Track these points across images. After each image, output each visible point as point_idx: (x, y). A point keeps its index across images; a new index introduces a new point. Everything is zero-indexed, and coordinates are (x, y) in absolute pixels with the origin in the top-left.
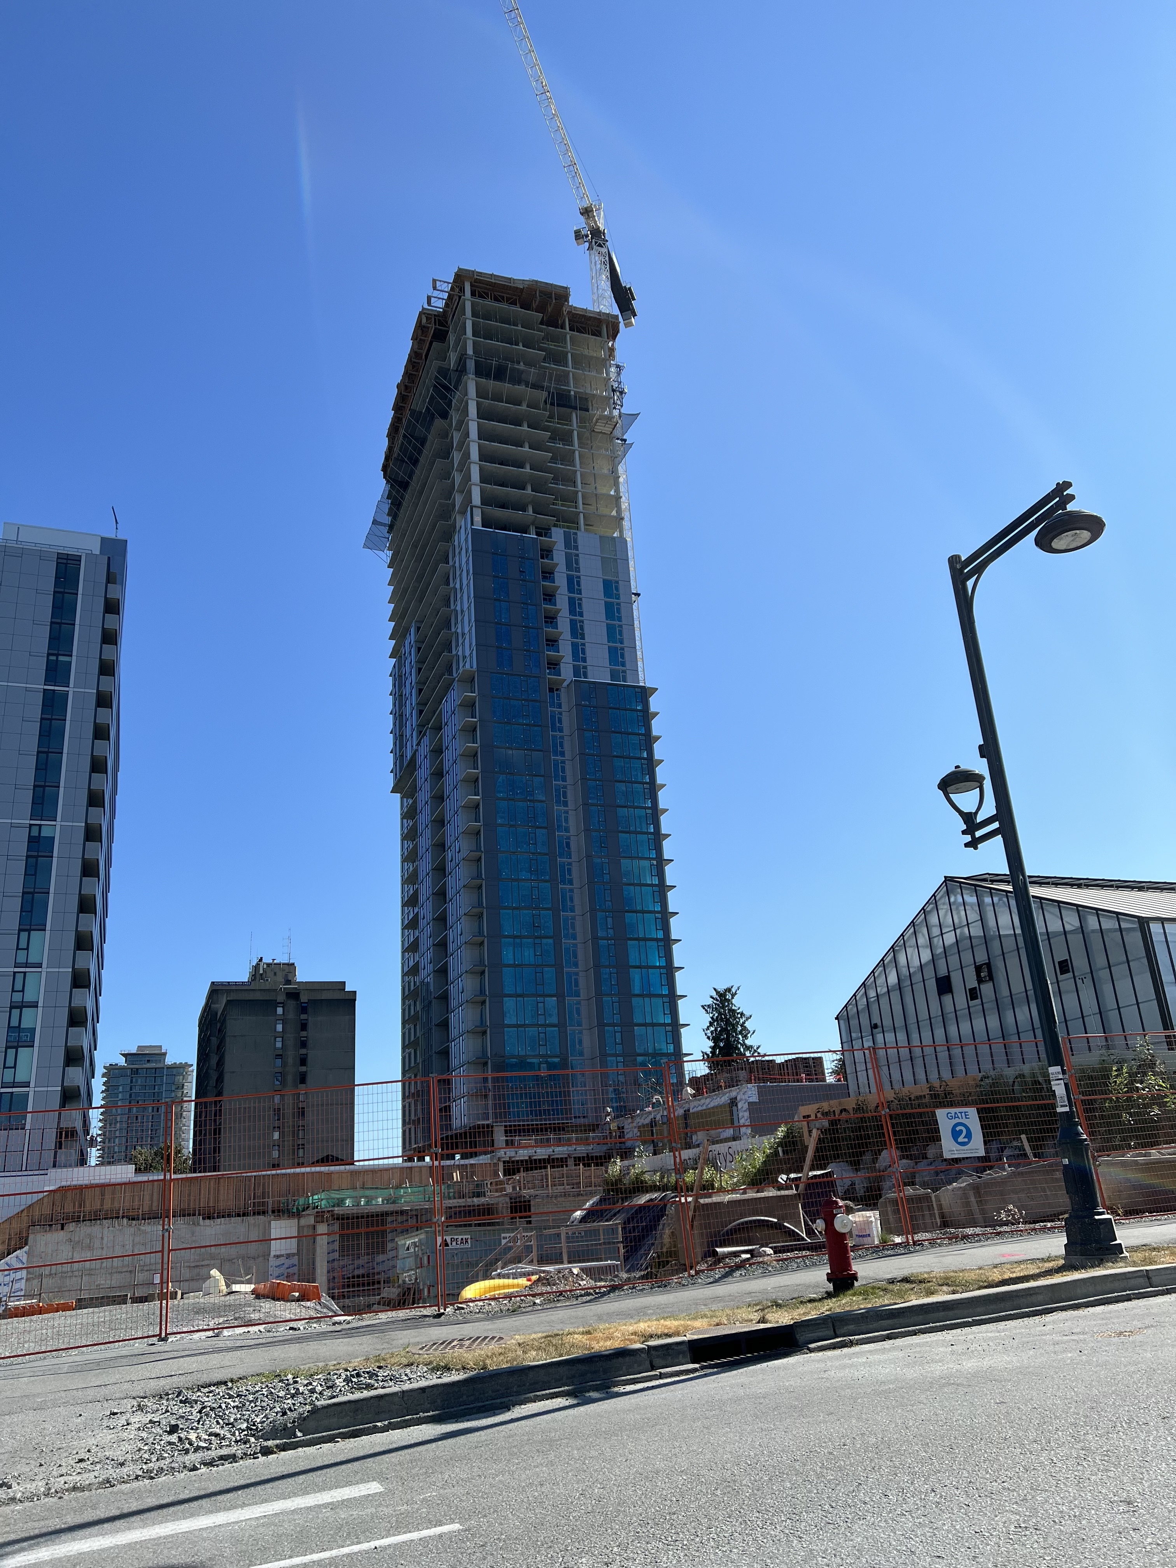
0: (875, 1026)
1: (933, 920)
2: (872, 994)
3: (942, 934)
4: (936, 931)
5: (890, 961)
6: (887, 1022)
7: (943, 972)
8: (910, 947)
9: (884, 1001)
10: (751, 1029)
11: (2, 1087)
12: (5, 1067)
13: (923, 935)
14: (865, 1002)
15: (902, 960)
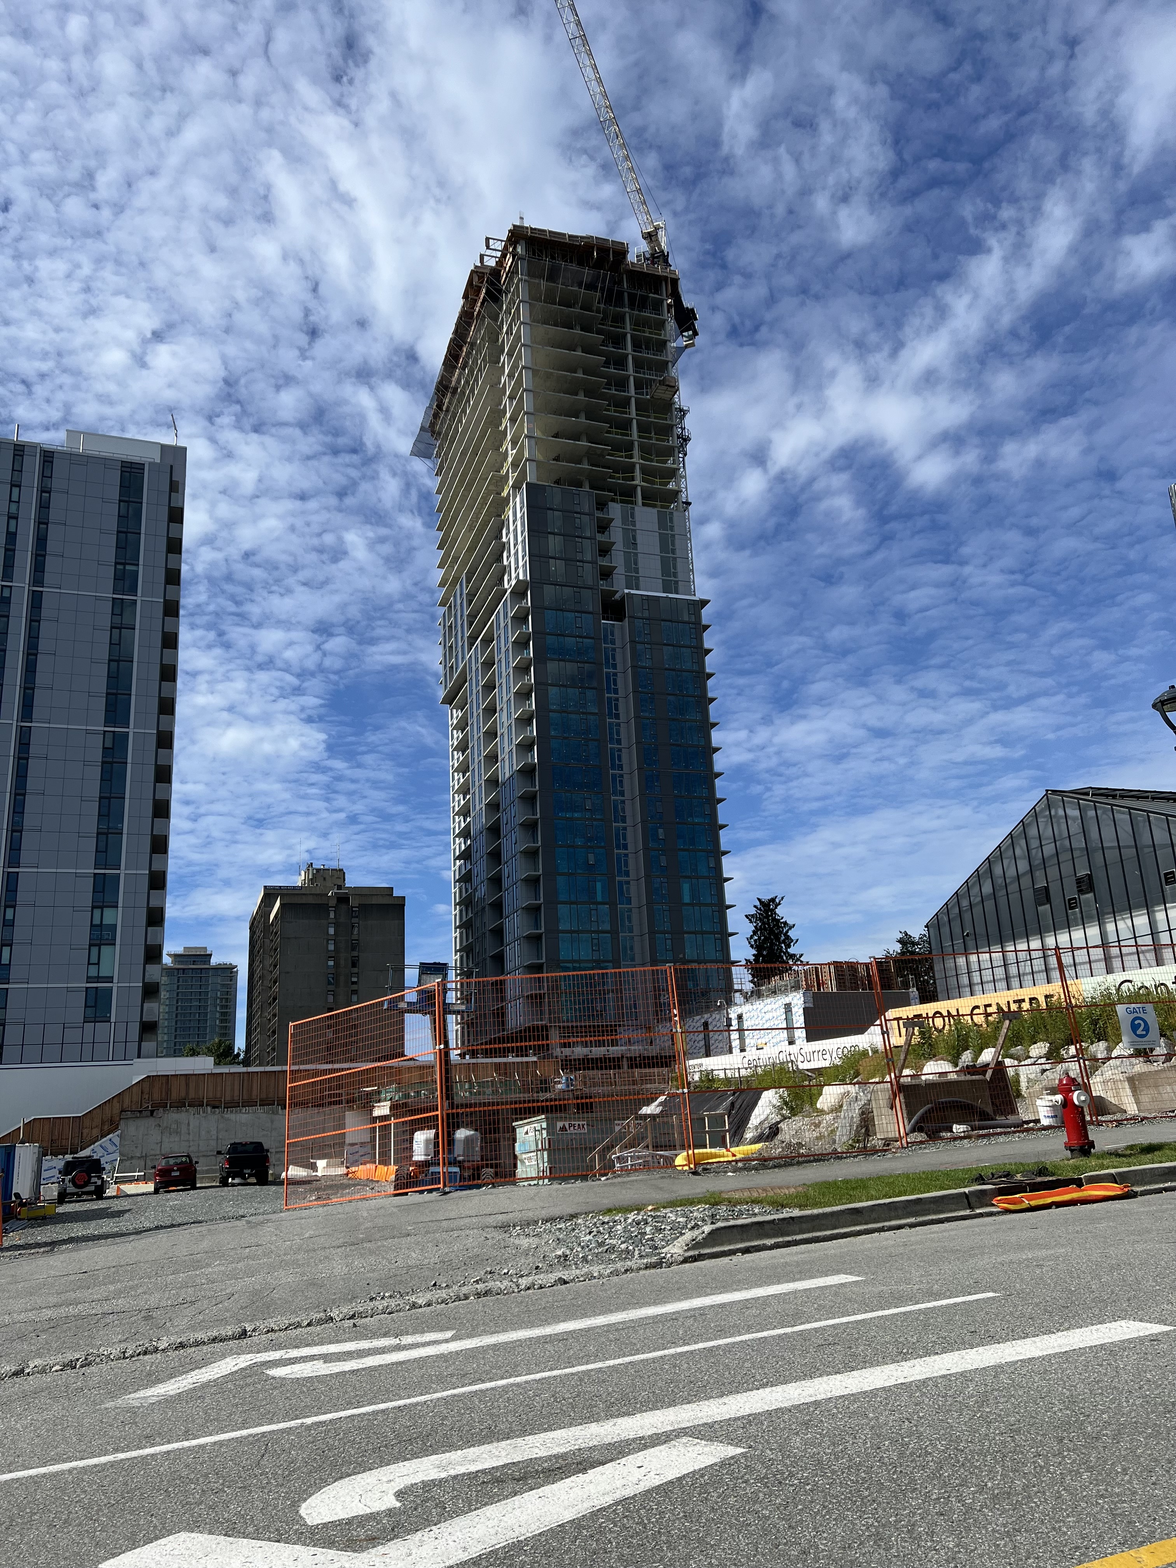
0: (968, 934)
1: (1033, 832)
2: (965, 903)
3: (1041, 846)
4: (1034, 843)
5: (985, 872)
6: (981, 929)
7: (1040, 883)
8: (1007, 858)
9: (977, 910)
11: (87, 982)
12: (89, 964)
13: (1020, 846)
14: (957, 910)
15: (998, 870)
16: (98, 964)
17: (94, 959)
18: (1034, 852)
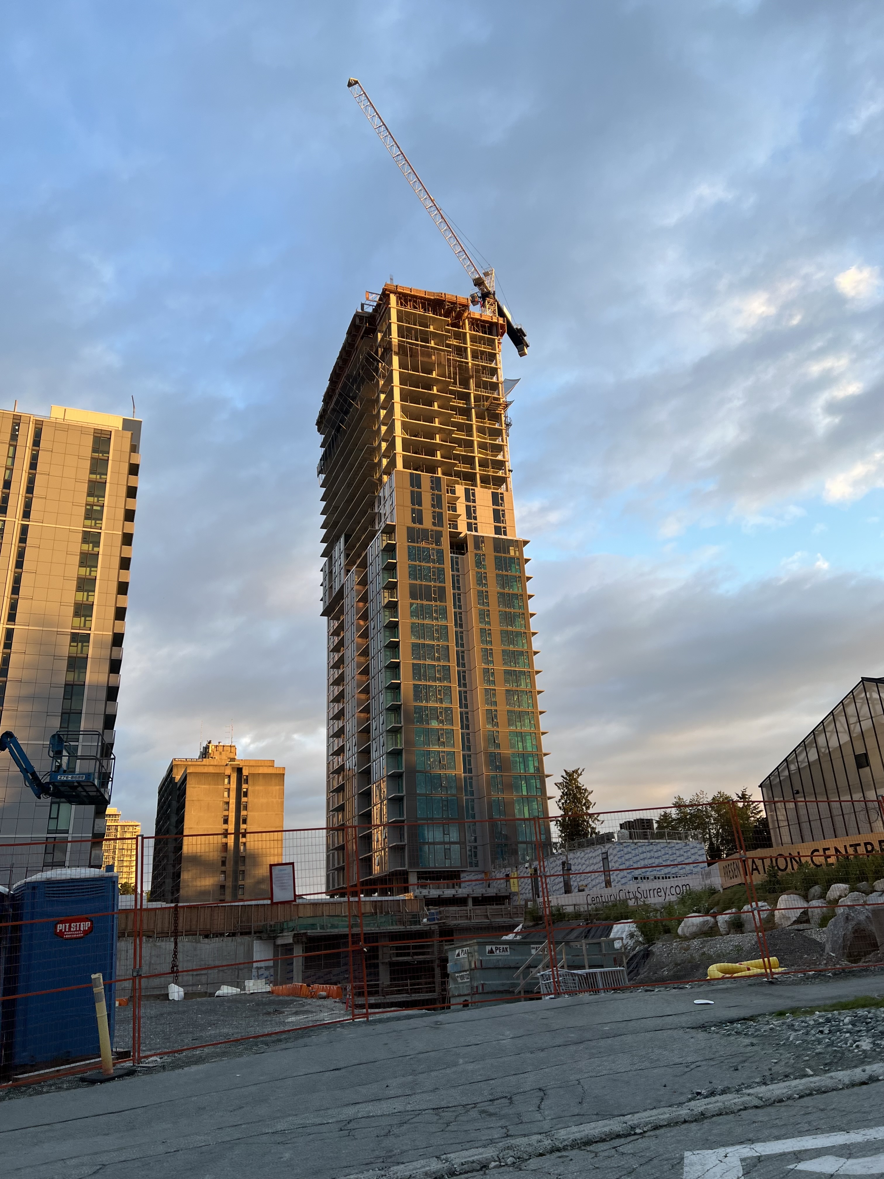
0: (798, 792)
1: (851, 710)
2: (793, 767)
3: (860, 721)
4: (853, 720)
5: (810, 743)
6: (809, 788)
7: (860, 751)
8: (829, 732)
9: (806, 774)
10: (593, 802)
11: (48, 833)
12: (50, 818)
13: (840, 722)
14: (786, 773)
15: (821, 740)
16: (57, 818)
17: (54, 815)
18: (852, 727)
